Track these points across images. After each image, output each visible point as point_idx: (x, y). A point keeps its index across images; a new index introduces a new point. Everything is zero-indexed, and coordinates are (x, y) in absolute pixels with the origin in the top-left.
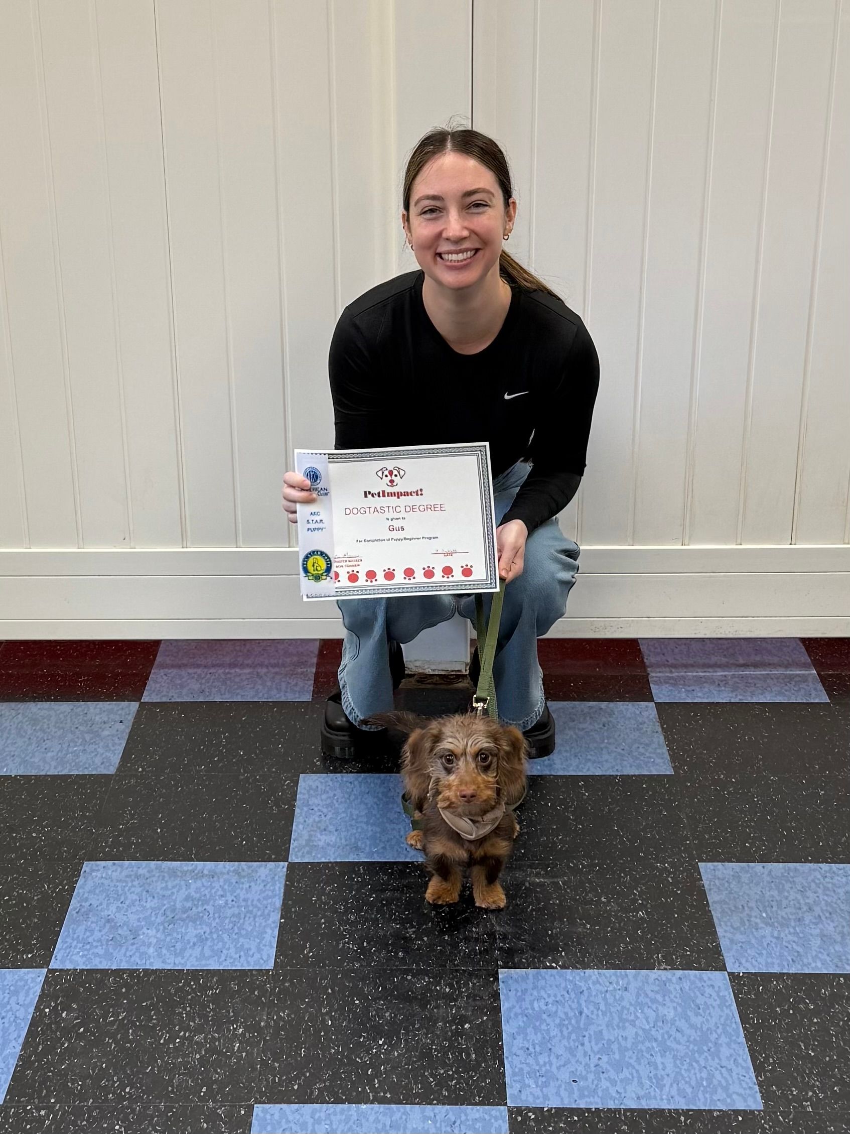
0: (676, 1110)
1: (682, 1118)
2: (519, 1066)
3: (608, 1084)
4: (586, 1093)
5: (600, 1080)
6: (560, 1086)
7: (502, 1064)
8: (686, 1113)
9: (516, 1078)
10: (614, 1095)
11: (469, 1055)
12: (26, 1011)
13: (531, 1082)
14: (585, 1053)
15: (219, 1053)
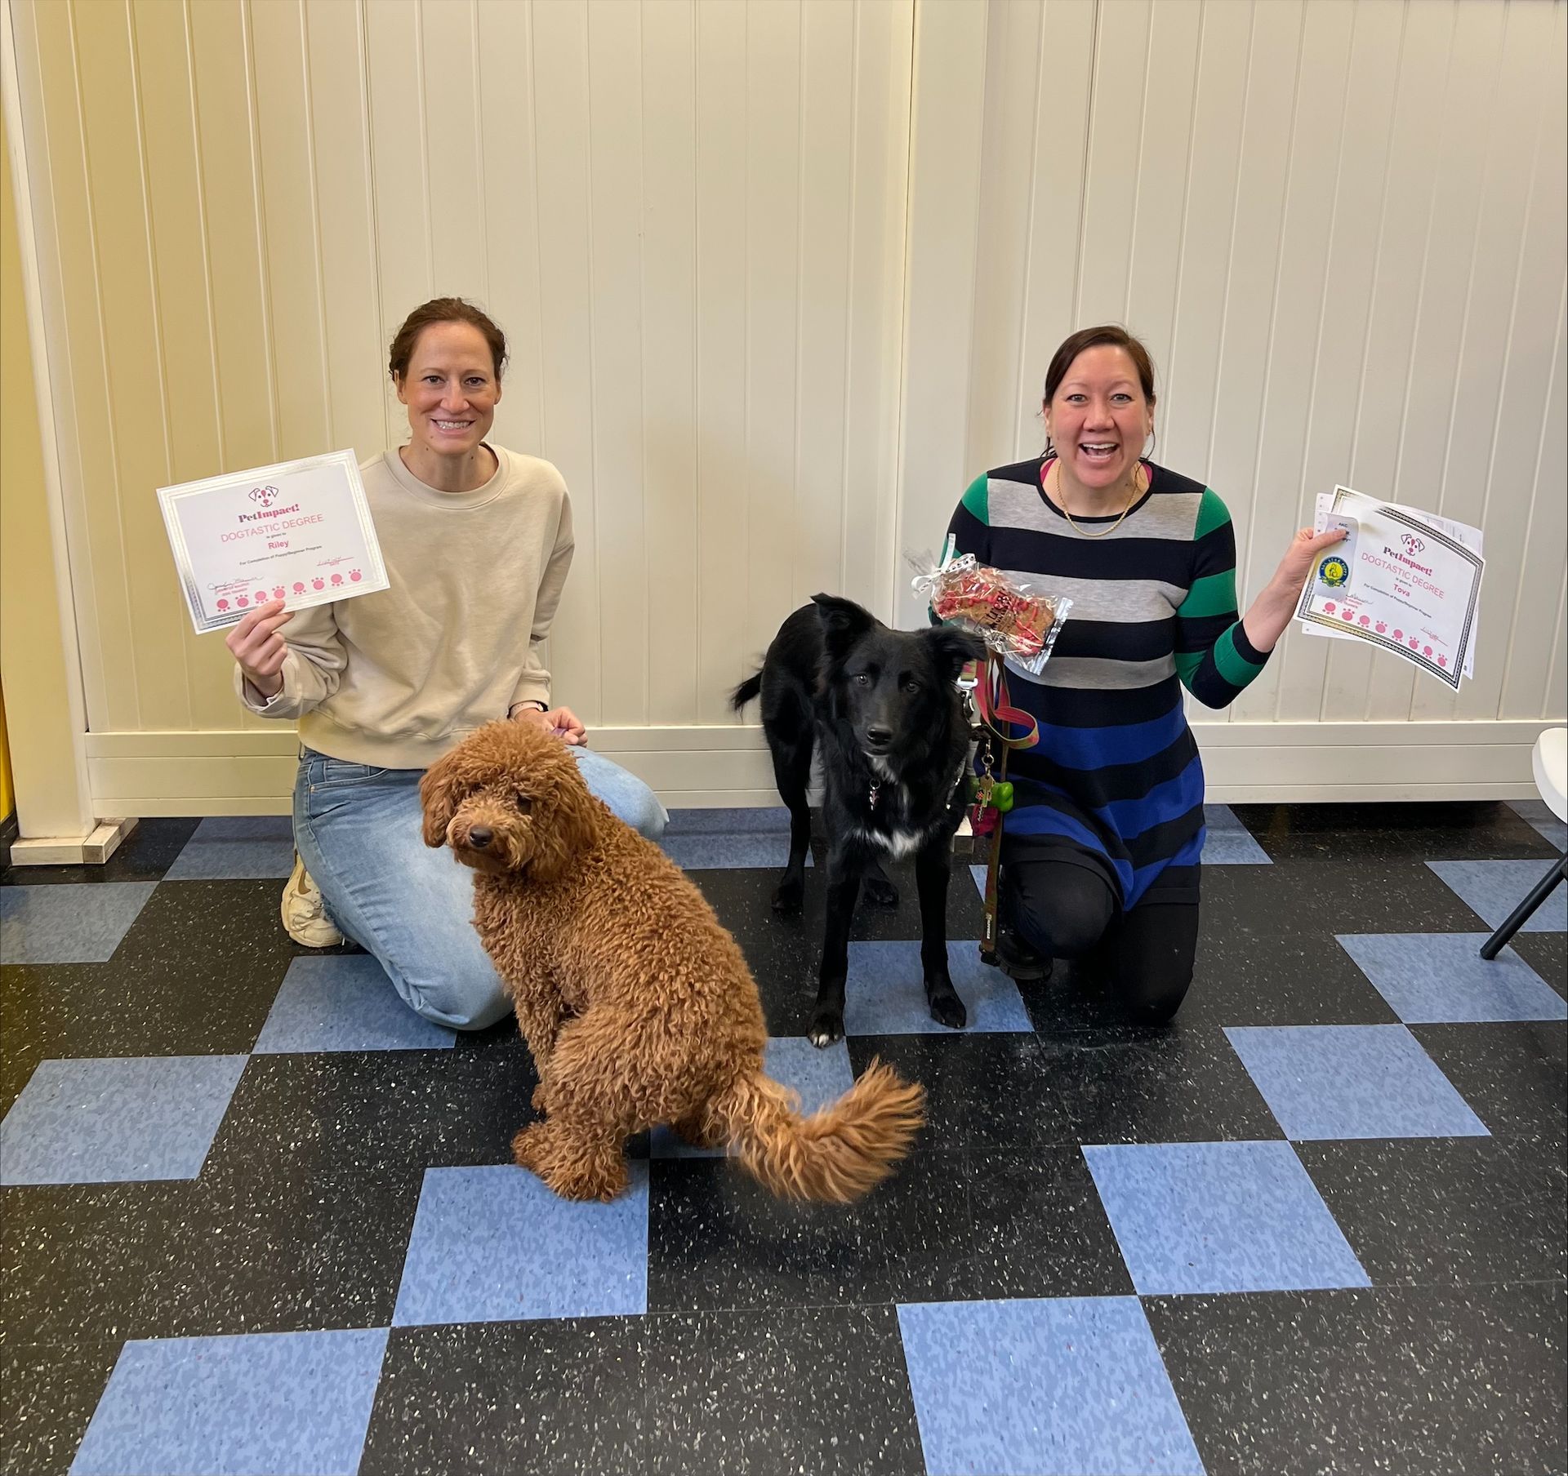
0: (1295, 1292)
1: (1303, 1300)
2: (1135, 1250)
3: (1222, 1265)
4: (1206, 1277)
5: (1213, 1262)
6: (1179, 1271)
7: (1118, 1249)
8: (1305, 1293)
9: (1136, 1264)
10: (1233, 1277)
11: (1084, 1242)
12: (641, 1206)
13: (1149, 1267)
14: (1191, 1234)
15: (844, 1247)
